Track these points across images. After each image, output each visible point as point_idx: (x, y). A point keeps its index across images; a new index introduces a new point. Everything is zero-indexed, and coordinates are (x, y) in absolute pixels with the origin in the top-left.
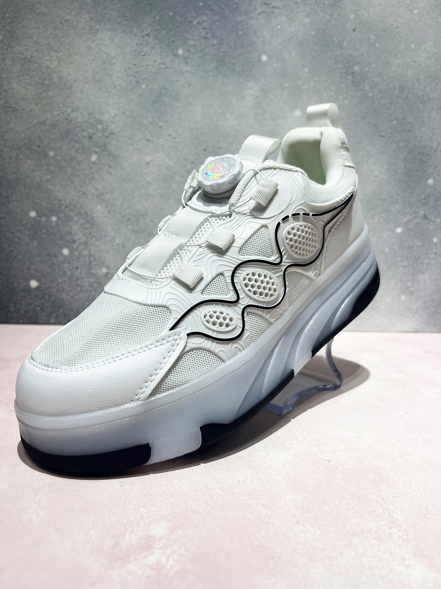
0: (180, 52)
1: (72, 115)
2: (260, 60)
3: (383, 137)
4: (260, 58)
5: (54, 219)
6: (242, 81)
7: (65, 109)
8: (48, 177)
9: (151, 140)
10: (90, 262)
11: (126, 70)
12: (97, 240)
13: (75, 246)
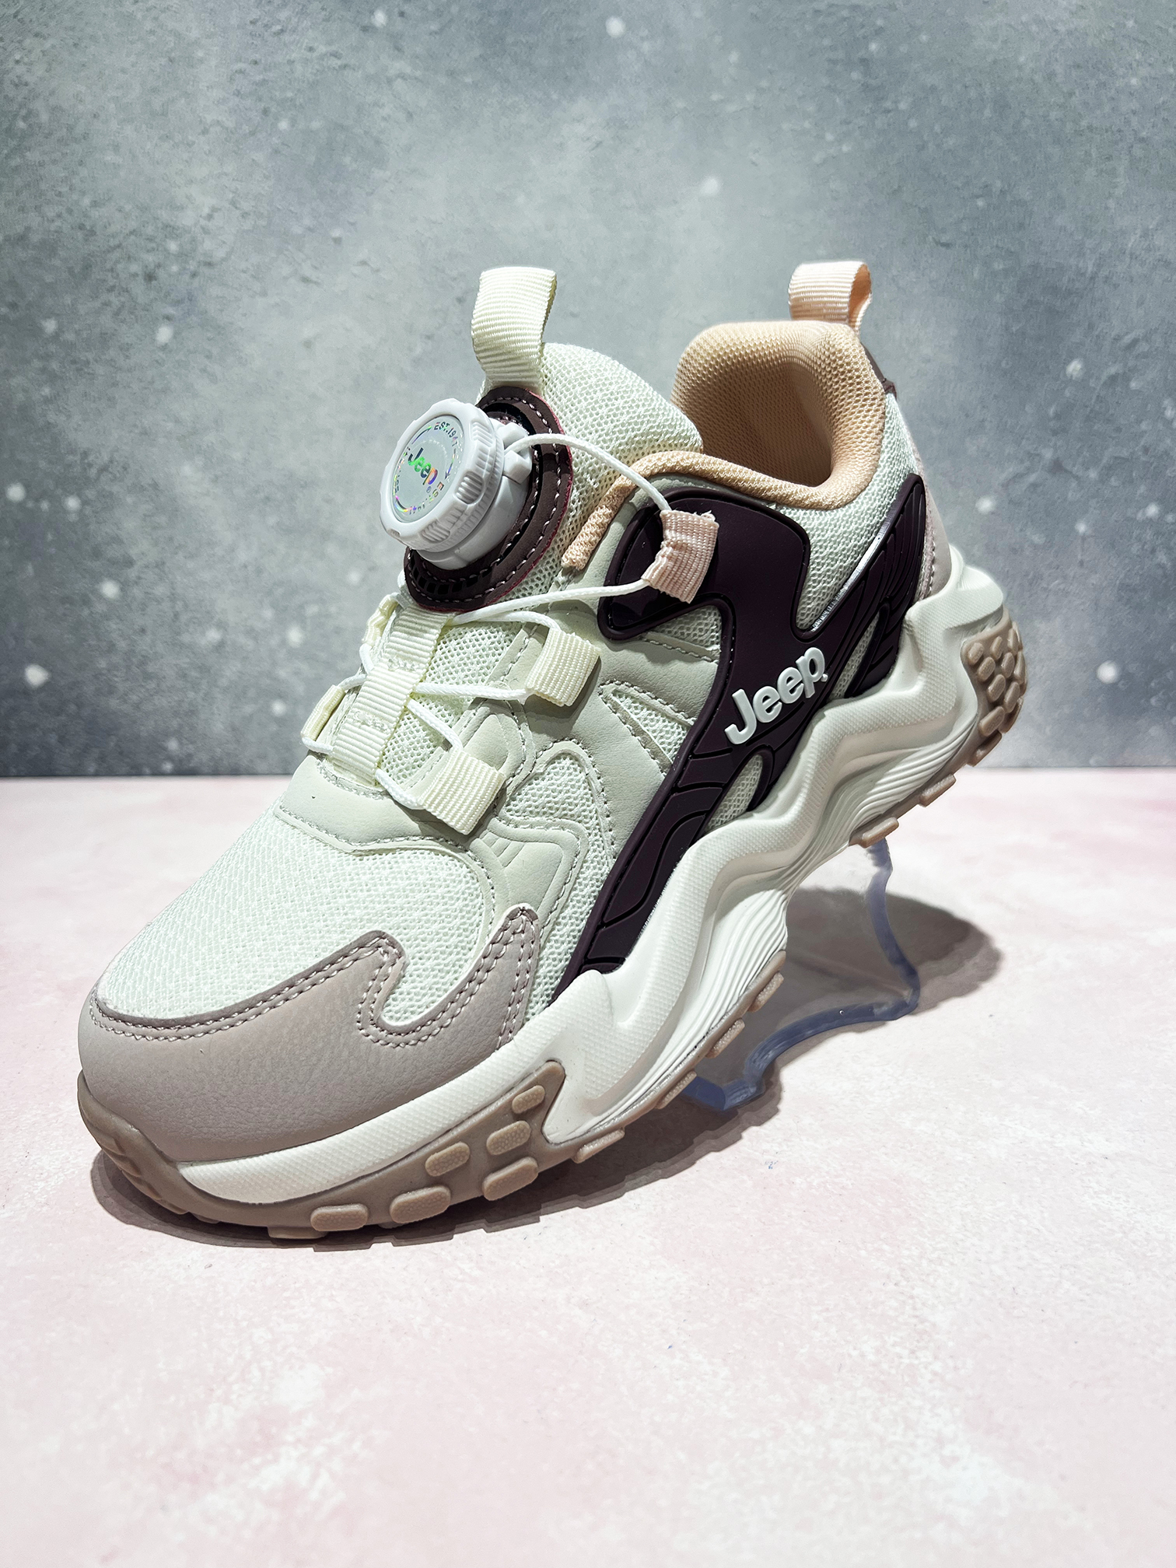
0: (380, 18)
1: (95, 214)
2: (603, 34)
3: (947, 245)
4: (605, 28)
5: (72, 503)
6: (555, 97)
7: (75, 197)
8: (46, 391)
9: (314, 279)
10: (176, 616)
11: (231, 80)
12: (191, 556)
13: (132, 573)
